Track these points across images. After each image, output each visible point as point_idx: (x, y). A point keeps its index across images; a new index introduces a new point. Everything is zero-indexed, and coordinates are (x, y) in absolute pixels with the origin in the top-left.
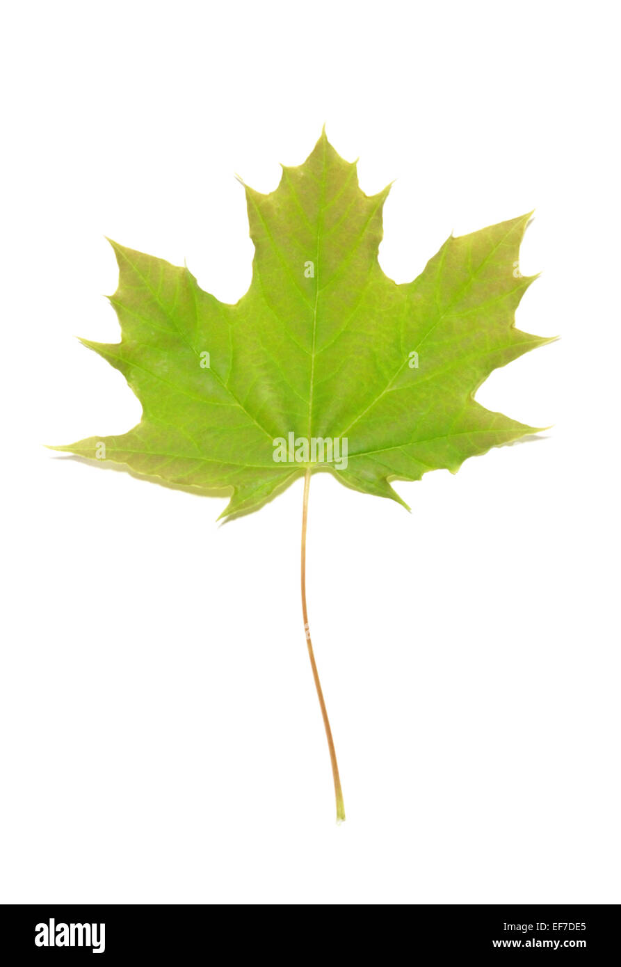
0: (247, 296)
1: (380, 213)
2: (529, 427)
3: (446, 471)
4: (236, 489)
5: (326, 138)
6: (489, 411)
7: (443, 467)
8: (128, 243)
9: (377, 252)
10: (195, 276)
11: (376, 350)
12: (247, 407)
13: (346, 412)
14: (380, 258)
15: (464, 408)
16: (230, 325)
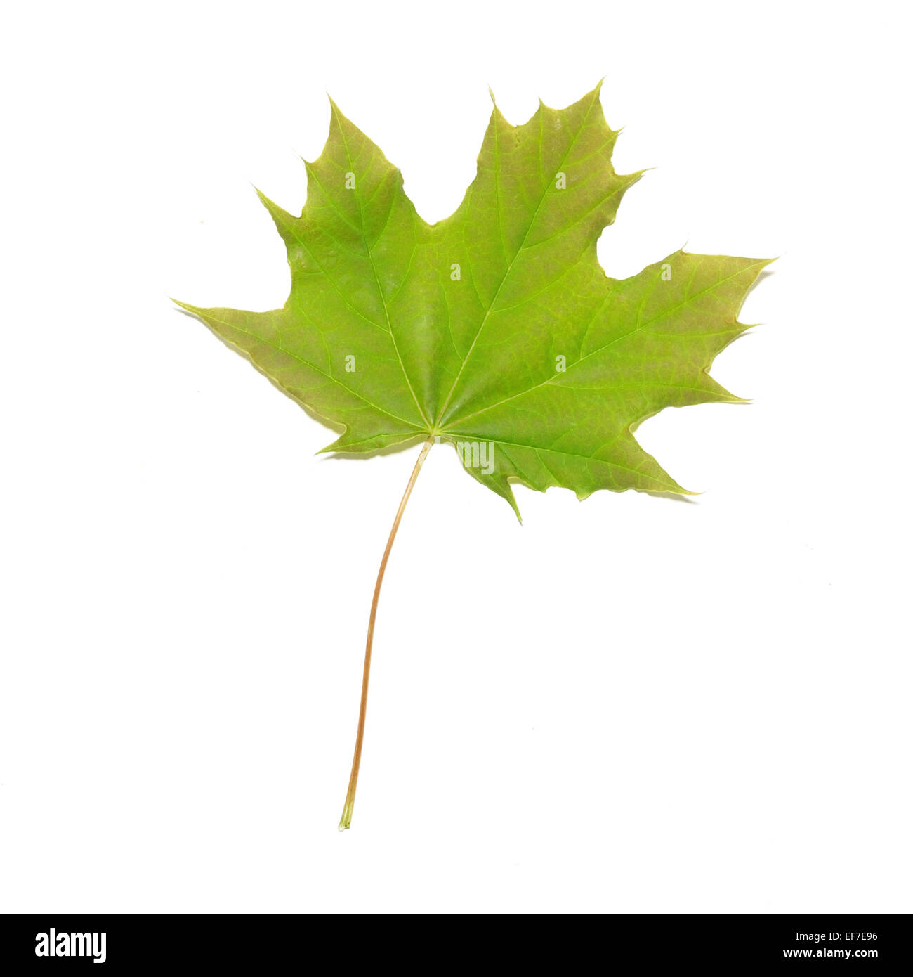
0: (448, 221)
1: (619, 195)
2: (676, 483)
3: (573, 493)
4: (349, 429)
5: (599, 94)
6: (642, 450)
7: (572, 488)
8: (349, 113)
9: (600, 234)
11: (555, 336)
12: (398, 339)
13: (497, 389)
15: (618, 437)
16: (418, 245)
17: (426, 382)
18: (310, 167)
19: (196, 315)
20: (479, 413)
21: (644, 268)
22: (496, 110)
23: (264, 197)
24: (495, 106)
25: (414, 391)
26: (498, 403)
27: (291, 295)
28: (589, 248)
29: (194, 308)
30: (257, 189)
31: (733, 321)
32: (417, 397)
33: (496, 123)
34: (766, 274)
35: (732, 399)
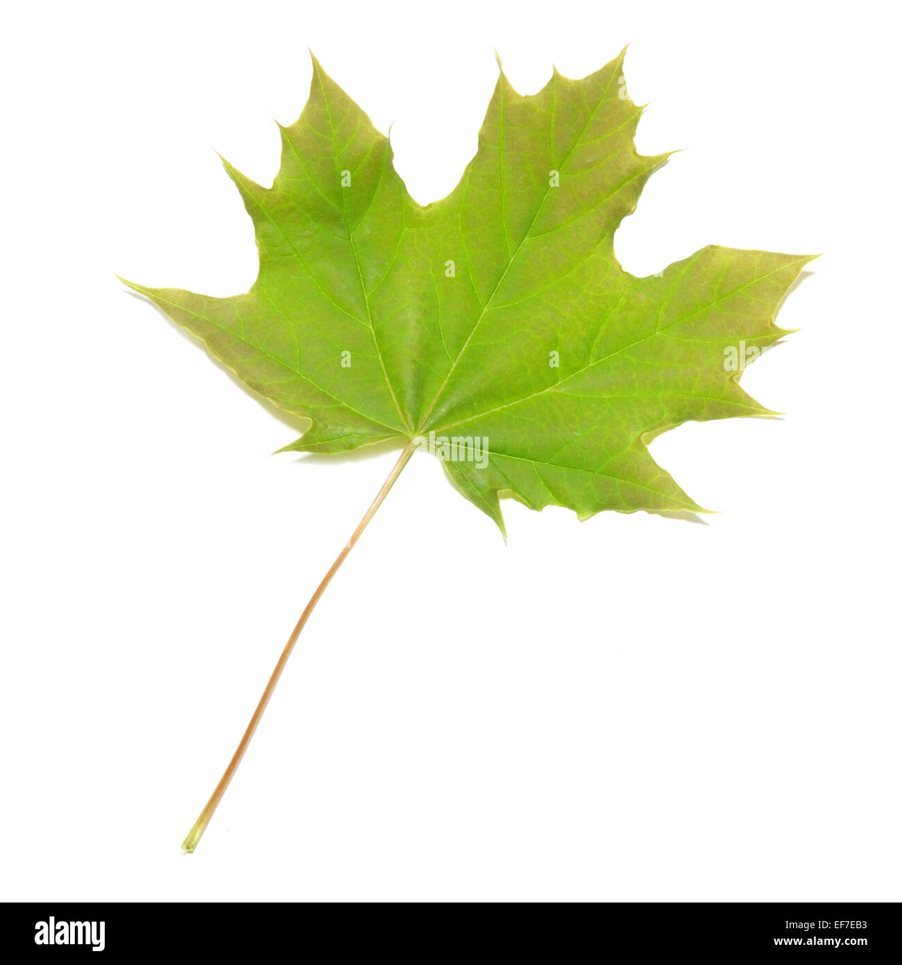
0: (442, 203)
1: (642, 181)
3: (573, 513)
4: (315, 423)
5: (622, 63)
6: (655, 464)
7: (572, 507)
8: (334, 73)
9: (618, 225)
10: (394, 151)
11: (561, 336)
12: (379, 335)
13: (490, 394)
14: (618, 234)
15: (629, 448)
16: (407, 229)
17: (408, 381)
18: (285, 132)
19: (147, 298)
20: (468, 420)
21: (668, 265)
22: (502, 75)
23: (231, 167)
24: (502, 73)
25: (395, 392)
26: (491, 411)
27: (258, 281)
28: (604, 240)
29: (143, 288)
30: (222, 159)
31: (769, 324)
32: (398, 400)
33: (502, 91)
34: (807, 274)
35: (765, 413)
